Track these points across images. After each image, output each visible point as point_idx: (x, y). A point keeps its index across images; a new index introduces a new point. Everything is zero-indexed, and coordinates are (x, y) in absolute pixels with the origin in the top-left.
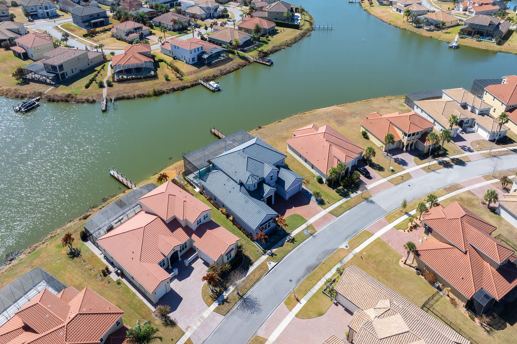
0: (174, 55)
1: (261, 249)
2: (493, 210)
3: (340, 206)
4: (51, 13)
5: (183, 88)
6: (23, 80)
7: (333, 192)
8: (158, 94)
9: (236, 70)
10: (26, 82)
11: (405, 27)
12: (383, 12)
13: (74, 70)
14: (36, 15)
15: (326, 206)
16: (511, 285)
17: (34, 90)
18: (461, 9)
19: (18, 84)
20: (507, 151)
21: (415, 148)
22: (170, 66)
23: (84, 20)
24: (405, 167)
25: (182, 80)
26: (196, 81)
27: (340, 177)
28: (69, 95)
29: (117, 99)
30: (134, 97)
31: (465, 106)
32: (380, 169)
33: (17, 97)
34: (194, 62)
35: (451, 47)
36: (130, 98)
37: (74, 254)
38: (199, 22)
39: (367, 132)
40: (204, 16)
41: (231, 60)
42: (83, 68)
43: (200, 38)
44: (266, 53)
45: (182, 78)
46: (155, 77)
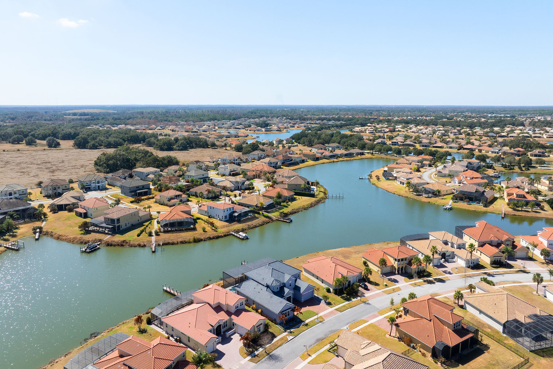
0: (209, 215)
1: (282, 329)
2: (462, 307)
3: (344, 306)
4: (102, 186)
5: (218, 237)
6: (85, 231)
7: (339, 298)
8: (197, 241)
9: (261, 225)
10: (88, 232)
11: (407, 195)
12: (388, 185)
13: (127, 224)
14: (89, 188)
15: (333, 306)
16: (462, 339)
17: (95, 238)
18: (457, 182)
19: (82, 234)
20: (479, 273)
21: (405, 272)
22: (206, 222)
23: (131, 190)
24: (396, 284)
25: (216, 231)
26: (228, 232)
27: (344, 288)
28: (124, 241)
29: (164, 244)
30: (178, 243)
31: (446, 243)
32: (377, 284)
33: (81, 243)
34: (226, 219)
35: (446, 209)
36: (174, 244)
37: (143, 331)
38: (229, 193)
39: (367, 261)
40: (233, 189)
41: (258, 218)
42: (134, 223)
43: (230, 202)
44: (286, 213)
45: (217, 230)
46: (194, 229)
